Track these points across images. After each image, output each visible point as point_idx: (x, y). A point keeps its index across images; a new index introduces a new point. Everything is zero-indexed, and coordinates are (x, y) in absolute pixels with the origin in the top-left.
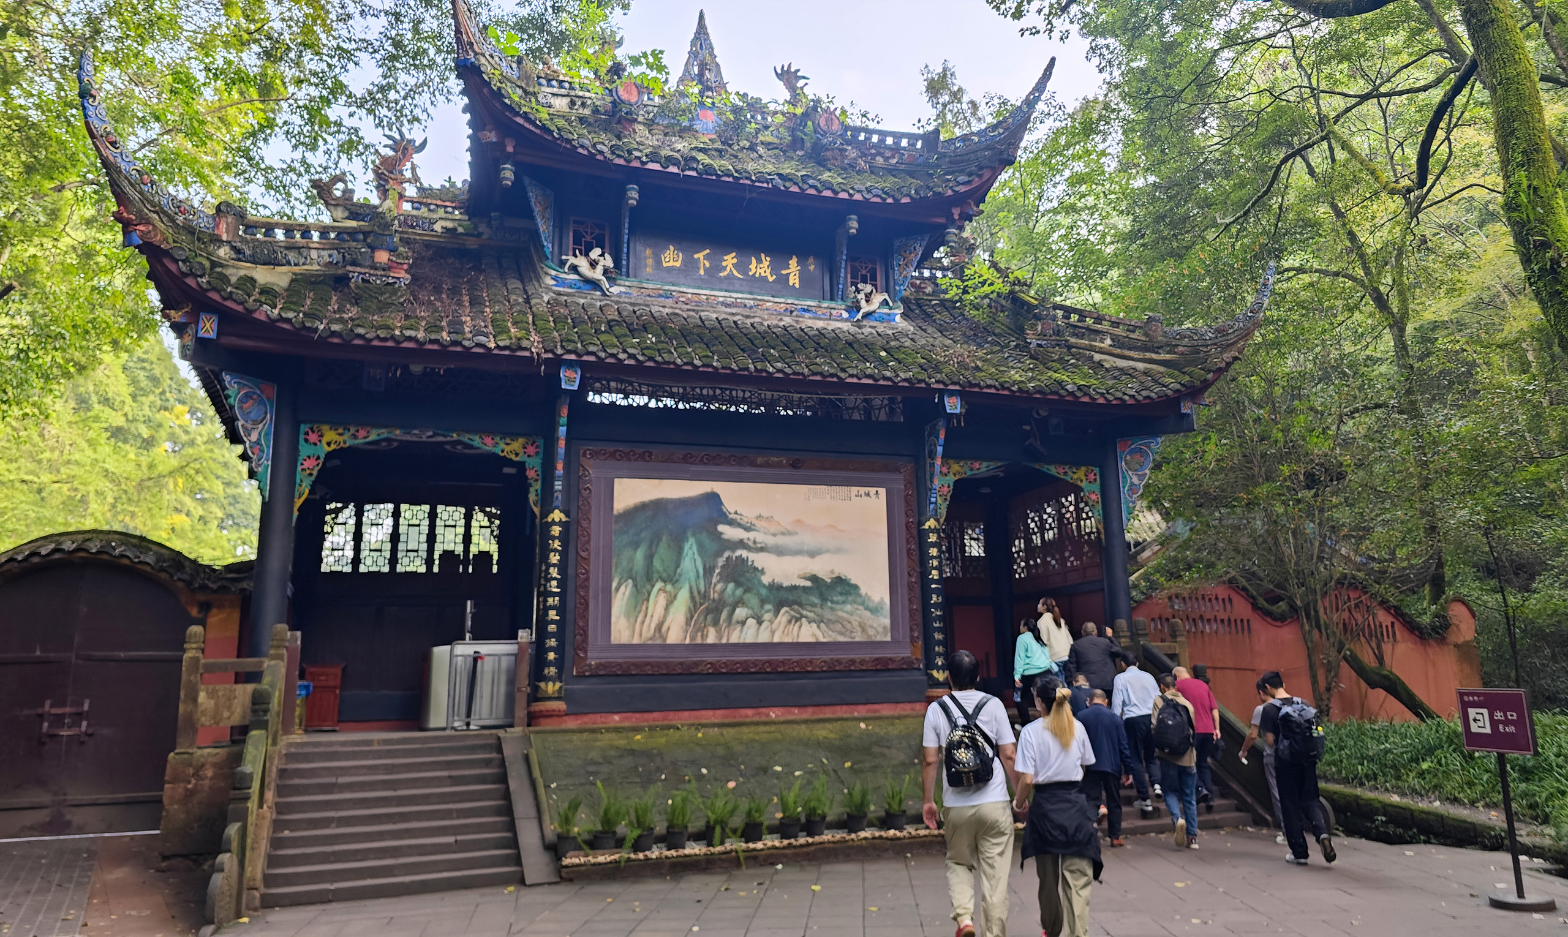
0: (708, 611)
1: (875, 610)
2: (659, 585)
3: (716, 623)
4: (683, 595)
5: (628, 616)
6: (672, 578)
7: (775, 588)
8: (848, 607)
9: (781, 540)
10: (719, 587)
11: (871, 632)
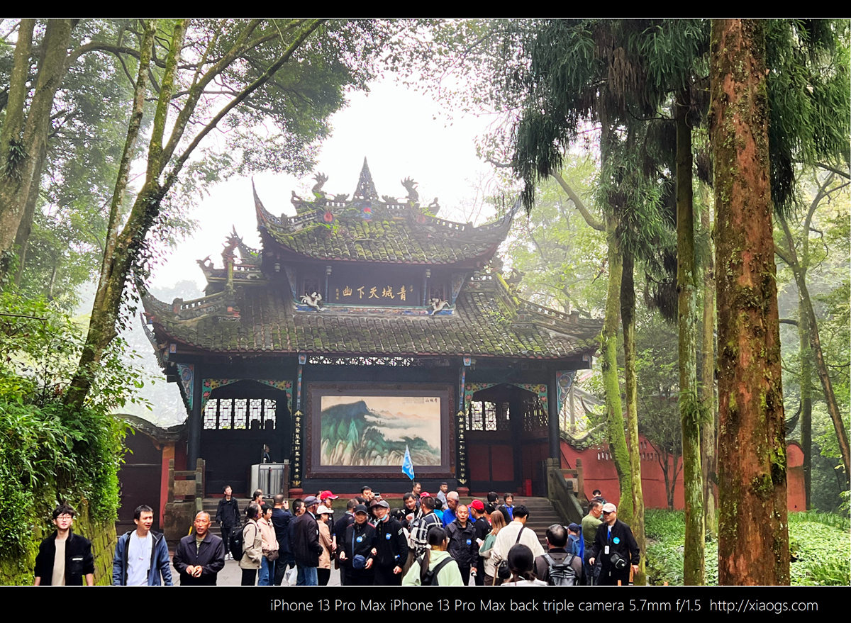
0: (360, 452)
1: (434, 452)
2: (340, 441)
3: (363, 457)
4: (350, 445)
5: (327, 454)
6: (345, 438)
7: (390, 442)
8: (422, 451)
9: (392, 422)
10: (365, 442)
11: (432, 462)
